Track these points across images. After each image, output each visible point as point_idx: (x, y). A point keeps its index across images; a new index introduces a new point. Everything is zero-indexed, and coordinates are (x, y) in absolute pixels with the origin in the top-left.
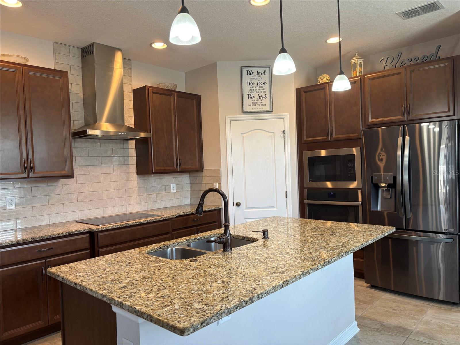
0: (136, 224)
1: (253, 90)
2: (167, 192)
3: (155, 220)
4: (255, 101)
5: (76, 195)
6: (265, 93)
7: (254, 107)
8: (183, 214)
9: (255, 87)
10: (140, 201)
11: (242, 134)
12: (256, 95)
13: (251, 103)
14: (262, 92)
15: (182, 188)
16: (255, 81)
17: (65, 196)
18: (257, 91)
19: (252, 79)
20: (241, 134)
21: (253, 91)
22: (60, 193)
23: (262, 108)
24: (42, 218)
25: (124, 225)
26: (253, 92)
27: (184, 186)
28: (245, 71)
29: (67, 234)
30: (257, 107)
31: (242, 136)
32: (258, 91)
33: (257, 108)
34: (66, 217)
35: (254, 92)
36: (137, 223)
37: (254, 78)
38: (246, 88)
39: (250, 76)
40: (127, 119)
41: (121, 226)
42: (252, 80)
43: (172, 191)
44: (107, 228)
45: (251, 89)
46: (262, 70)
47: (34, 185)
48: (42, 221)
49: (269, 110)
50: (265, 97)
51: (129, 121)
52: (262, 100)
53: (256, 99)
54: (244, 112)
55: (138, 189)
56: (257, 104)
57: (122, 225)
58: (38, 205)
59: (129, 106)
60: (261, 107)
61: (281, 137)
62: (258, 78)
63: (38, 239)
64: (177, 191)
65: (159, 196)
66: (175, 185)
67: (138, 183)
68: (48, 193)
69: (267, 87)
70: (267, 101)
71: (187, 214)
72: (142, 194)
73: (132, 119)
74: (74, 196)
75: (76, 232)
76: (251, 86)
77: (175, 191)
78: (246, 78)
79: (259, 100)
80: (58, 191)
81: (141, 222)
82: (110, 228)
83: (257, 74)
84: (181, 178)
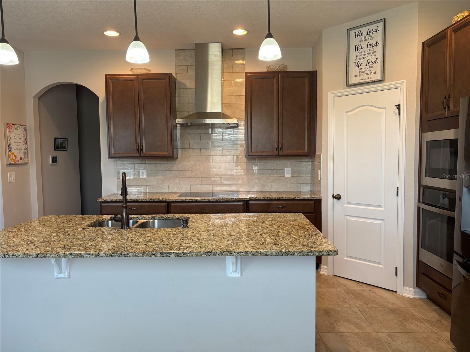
0: (204, 200)
1: (361, 55)
2: (279, 175)
3: (225, 200)
4: (363, 70)
5: (189, 172)
6: (376, 57)
7: (361, 78)
8: (263, 198)
9: (363, 52)
10: (248, 183)
11: (347, 112)
12: (364, 62)
13: (358, 73)
14: (373, 56)
15: (300, 173)
16: (364, 44)
17: (181, 172)
18: (365, 56)
19: (361, 41)
20: (345, 112)
21: (361, 57)
22: (177, 170)
23: (371, 78)
24: (164, 187)
25: (193, 199)
26: (361, 59)
27: (302, 171)
28: (352, 33)
29: (150, 200)
30: (365, 76)
31: (347, 115)
32: (367, 55)
33: (366, 78)
34: (181, 189)
35: (363, 58)
36: (206, 200)
37: (363, 40)
38: (353, 54)
39: (359, 39)
40: (238, 106)
41: (190, 201)
42: (361, 43)
43: (286, 176)
44: (178, 201)
45: (359, 54)
46: (373, 27)
47: (158, 162)
48: (164, 189)
49: (380, 78)
50: (376, 62)
51: (240, 107)
52: (371, 68)
53: (364, 66)
54: (349, 85)
55: (247, 171)
56: (364, 73)
57: (191, 199)
58: (161, 177)
59: (241, 93)
60: (370, 76)
61: (395, 113)
62: (368, 39)
63: (129, 201)
64: (293, 175)
65: (270, 179)
66: (290, 169)
67: (247, 165)
68: (168, 169)
69: (379, 49)
70: (378, 68)
71: (268, 199)
72: (250, 176)
73: (243, 106)
74: (188, 173)
75: (156, 200)
76: (359, 51)
77: (290, 176)
78: (354, 41)
79: (368, 68)
80: (175, 168)
81: (209, 199)
82: (180, 200)
83: (367, 34)
84: (300, 163)
